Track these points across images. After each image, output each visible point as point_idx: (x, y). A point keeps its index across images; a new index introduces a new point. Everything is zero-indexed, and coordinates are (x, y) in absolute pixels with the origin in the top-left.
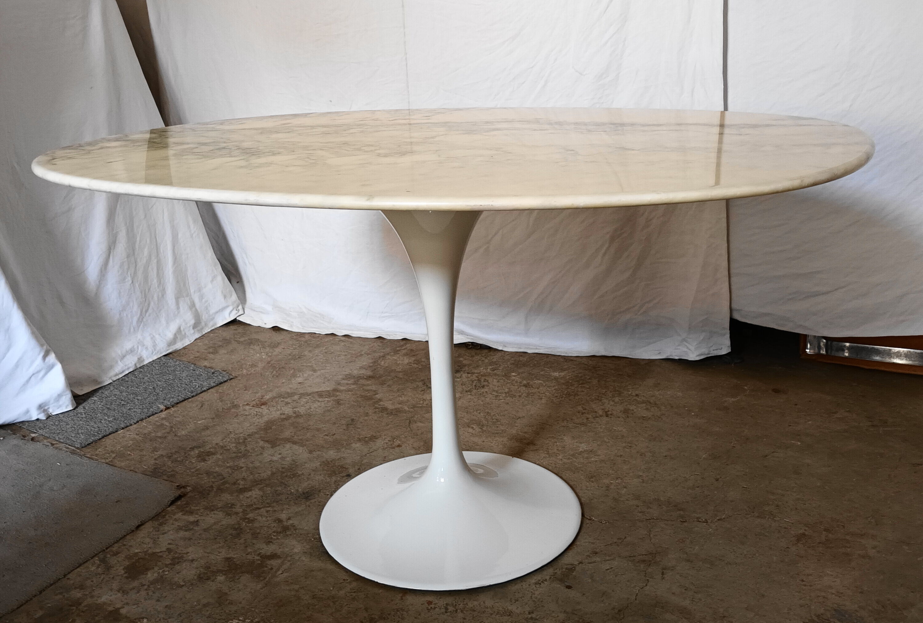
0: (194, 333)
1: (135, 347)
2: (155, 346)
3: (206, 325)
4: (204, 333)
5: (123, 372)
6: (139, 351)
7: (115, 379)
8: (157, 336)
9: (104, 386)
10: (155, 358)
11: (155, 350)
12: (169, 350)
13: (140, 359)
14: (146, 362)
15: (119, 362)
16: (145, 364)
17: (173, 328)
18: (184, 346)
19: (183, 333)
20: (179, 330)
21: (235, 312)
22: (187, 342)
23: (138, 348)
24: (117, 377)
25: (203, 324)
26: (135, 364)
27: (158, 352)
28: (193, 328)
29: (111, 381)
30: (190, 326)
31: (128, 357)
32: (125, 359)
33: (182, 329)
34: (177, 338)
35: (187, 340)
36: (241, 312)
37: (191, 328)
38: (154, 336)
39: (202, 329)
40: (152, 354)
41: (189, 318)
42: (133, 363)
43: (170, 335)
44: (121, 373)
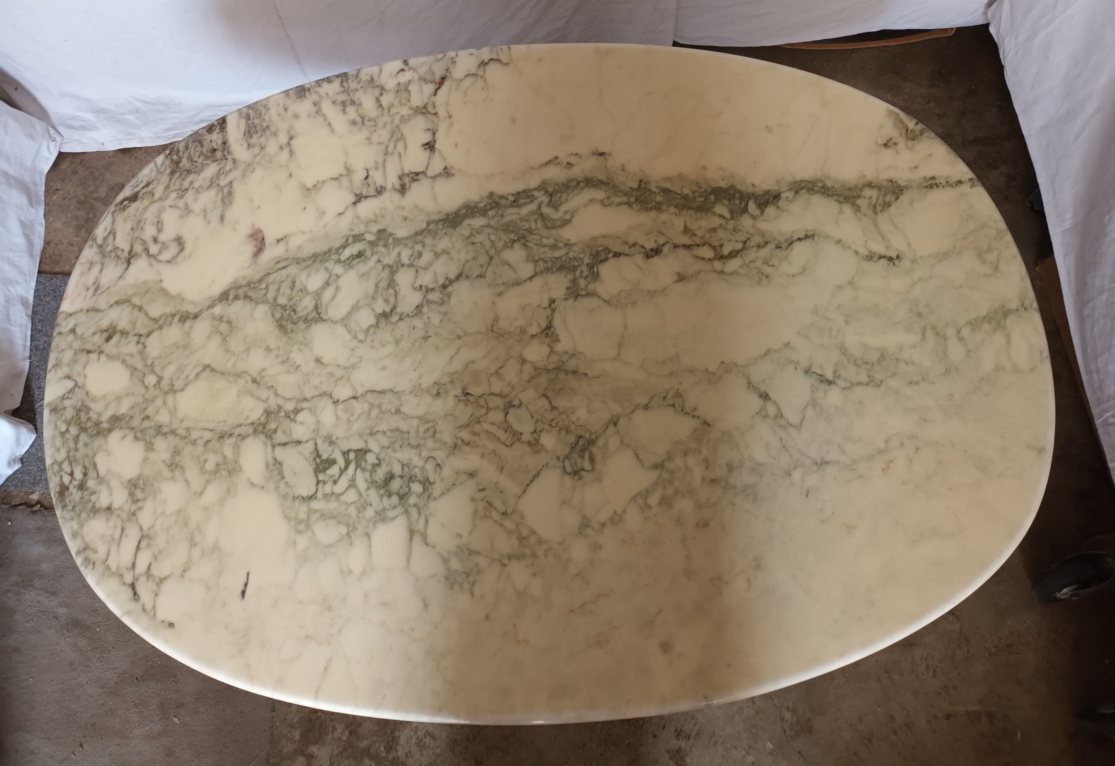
0: (37, 211)
1: (7, 293)
2: (21, 271)
3: (35, 185)
4: (43, 199)
5: (26, 336)
6: (14, 293)
7: (27, 354)
8: (11, 255)
9: (29, 373)
10: (33, 284)
11: (25, 275)
12: (36, 260)
13: (24, 302)
14: (31, 299)
15: (10, 326)
16: (32, 302)
17: (14, 226)
18: (43, 238)
19: (28, 223)
20: (23, 224)
21: (52, 145)
22: (40, 230)
23: (10, 291)
24: (28, 349)
25: (32, 188)
26: (27, 315)
27: (30, 275)
28: (32, 206)
29: (28, 361)
30: (27, 208)
31: (11, 312)
32: (13, 318)
33: (23, 219)
34: (29, 235)
35: (37, 226)
36: (59, 139)
37: (30, 208)
38: (8, 258)
39: (36, 193)
40: (27, 283)
41: (18, 198)
42: (24, 315)
43: (21, 241)
44: (26, 341)
